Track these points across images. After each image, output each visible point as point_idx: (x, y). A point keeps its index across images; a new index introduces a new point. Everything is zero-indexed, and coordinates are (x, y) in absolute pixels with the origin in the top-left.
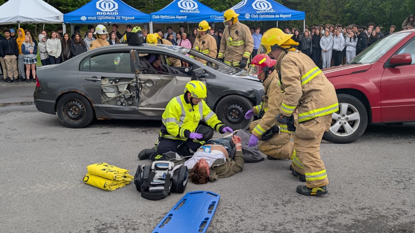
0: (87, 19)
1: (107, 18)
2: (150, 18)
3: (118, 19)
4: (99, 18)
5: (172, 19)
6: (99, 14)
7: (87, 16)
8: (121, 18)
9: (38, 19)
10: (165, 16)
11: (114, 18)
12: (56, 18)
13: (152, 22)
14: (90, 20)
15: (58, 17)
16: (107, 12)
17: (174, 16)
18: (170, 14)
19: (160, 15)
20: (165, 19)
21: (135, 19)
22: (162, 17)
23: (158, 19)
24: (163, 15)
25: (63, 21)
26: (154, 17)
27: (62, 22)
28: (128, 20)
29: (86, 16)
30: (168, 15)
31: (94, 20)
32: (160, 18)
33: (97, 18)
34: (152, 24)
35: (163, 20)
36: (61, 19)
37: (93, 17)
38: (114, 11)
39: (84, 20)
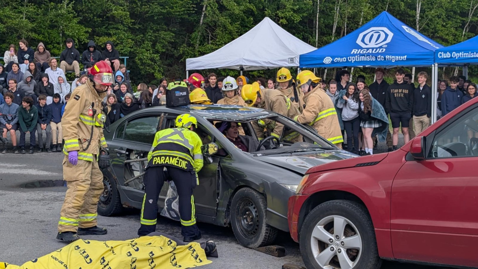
0: (333, 62)
1: (363, 58)
2: (433, 57)
3: (380, 60)
4: (350, 59)
5: (474, 58)
6: (354, 53)
7: (333, 57)
8: (385, 58)
9: (266, 63)
10: (461, 53)
11: (374, 59)
12: (290, 60)
13: (436, 65)
14: (337, 62)
15: (292, 58)
16: (368, 49)
17: (476, 53)
18: (470, 50)
19: (451, 52)
20: (460, 59)
21: (406, 59)
22: (456, 55)
23: (447, 58)
24: (458, 51)
25: (299, 65)
26: (441, 55)
27: (298, 67)
28: (396, 61)
29: (331, 57)
30: (466, 51)
31: (343, 62)
32: (451, 57)
33: (347, 59)
34: (436, 68)
35: (457, 60)
36: (297, 63)
37: (341, 57)
38: (381, 47)
39: (327, 63)
